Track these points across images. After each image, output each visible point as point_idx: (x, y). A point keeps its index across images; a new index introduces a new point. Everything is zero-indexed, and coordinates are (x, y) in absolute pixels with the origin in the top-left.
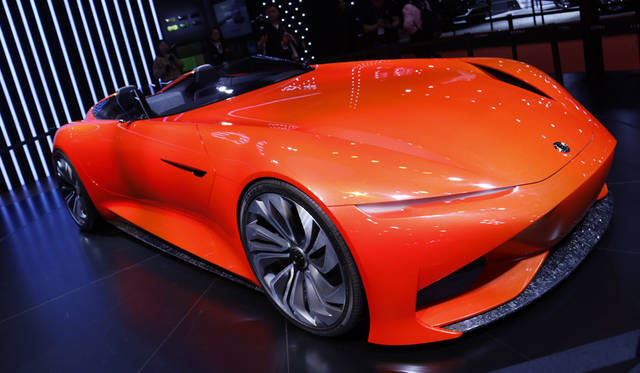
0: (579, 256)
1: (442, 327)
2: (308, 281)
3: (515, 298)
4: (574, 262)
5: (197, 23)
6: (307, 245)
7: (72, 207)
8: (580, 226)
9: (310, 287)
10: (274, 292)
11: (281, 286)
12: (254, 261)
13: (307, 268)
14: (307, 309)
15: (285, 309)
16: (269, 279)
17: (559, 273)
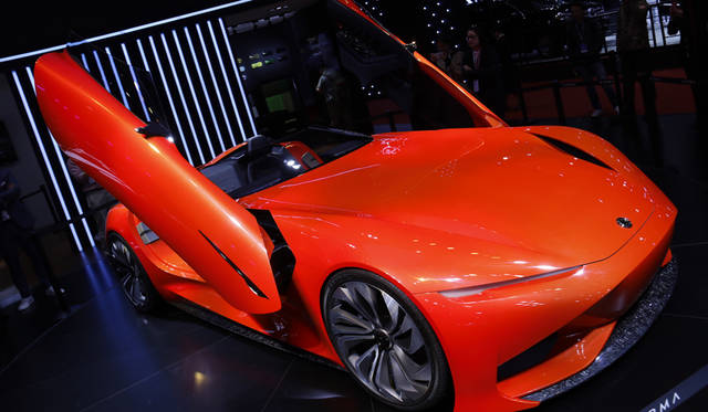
0: (645, 325)
1: (521, 397)
2: (393, 361)
3: (586, 368)
4: (640, 331)
5: (284, 58)
6: (392, 328)
7: (129, 290)
8: (645, 296)
9: (396, 366)
10: (359, 372)
11: (366, 367)
12: (338, 342)
13: (392, 348)
14: (393, 386)
15: (371, 387)
16: (354, 360)
17: (626, 340)
